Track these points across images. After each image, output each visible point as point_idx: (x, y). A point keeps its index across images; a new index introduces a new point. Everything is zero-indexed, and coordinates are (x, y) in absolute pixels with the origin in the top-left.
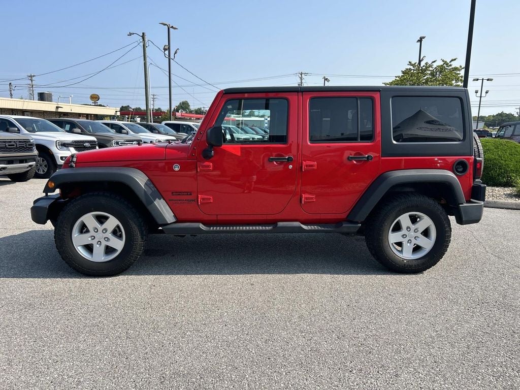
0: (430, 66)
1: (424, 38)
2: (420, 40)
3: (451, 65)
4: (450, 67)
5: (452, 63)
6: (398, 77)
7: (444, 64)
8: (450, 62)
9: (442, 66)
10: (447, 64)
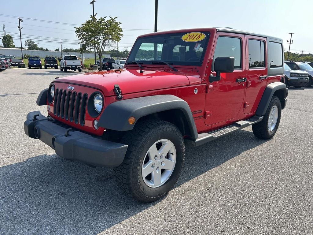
0: (103, 20)
1: (95, 1)
2: (92, 3)
3: (115, 21)
4: (115, 22)
5: (115, 19)
6: (84, 24)
7: (111, 20)
8: (114, 19)
9: (110, 20)
10: (113, 20)
